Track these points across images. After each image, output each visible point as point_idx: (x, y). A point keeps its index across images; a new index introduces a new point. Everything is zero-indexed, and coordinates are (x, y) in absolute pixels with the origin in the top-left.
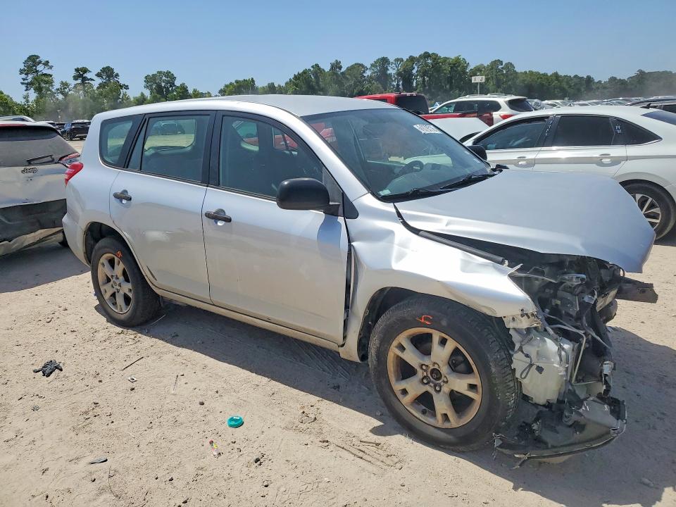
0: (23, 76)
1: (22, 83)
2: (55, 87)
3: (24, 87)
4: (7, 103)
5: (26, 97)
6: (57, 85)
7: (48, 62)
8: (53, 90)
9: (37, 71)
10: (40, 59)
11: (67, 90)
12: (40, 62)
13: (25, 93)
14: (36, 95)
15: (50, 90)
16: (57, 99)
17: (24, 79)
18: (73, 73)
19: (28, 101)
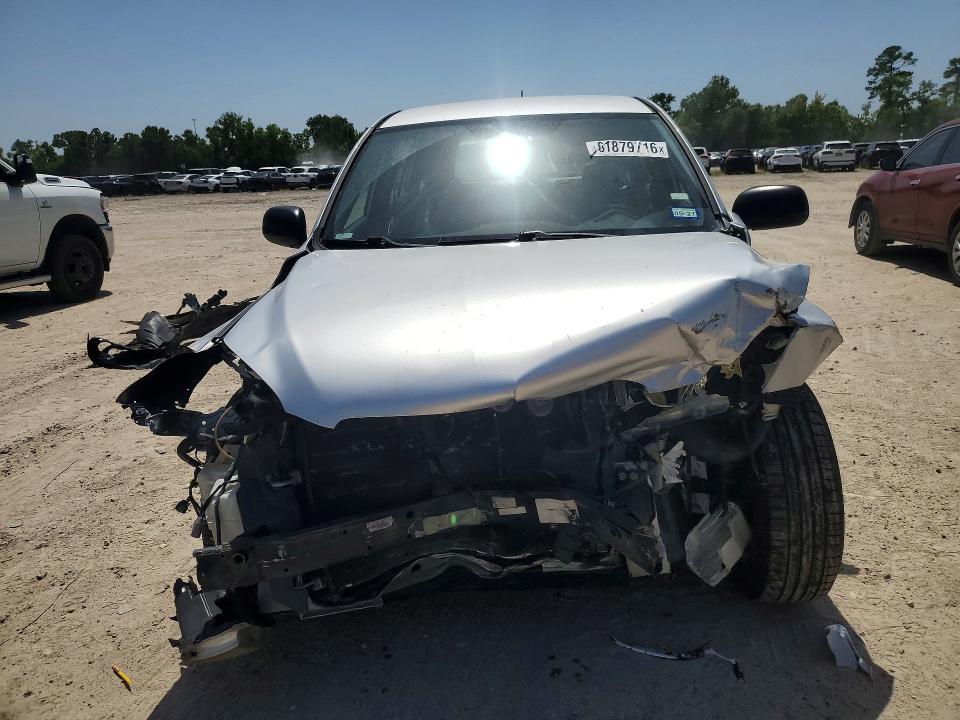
0: (871, 78)
1: (867, 89)
2: (911, 91)
3: (868, 94)
4: (839, 117)
5: (866, 109)
6: (915, 87)
7: (911, 54)
8: (908, 96)
9: (892, 69)
10: (901, 51)
11: (927, 94)
12: (900, 55)
13: (866, 102)
14: (882, 103)
15: (903, 96)
16: (910, 109)
17: (871, 83)
18: (946, 66)
19: (867, 113)
